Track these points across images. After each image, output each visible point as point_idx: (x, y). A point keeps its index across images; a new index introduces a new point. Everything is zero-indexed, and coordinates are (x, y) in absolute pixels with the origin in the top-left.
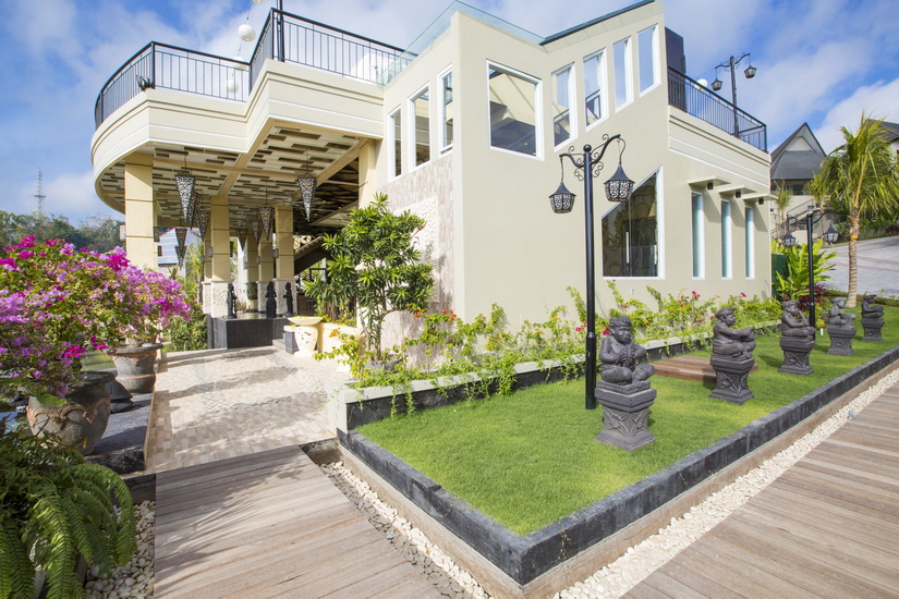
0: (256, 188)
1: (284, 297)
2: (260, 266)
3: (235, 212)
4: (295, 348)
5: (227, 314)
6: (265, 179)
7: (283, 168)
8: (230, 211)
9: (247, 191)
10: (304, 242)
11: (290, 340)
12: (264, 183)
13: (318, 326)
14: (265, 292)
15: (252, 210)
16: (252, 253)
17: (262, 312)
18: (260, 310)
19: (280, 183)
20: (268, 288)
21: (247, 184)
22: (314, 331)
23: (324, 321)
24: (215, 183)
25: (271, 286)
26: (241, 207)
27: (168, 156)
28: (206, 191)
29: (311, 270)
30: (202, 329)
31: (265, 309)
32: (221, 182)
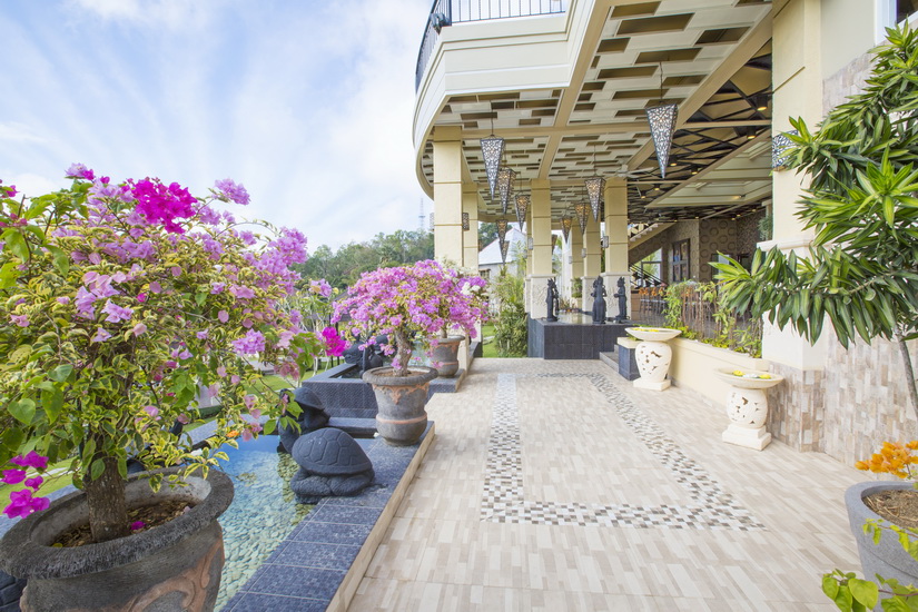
0: (580, 158)
1: (616, 296)
2: (585, 259)
3: (558, 199)
4: (633, 373)
5: (546, 316)
6: (592, 140)
7: (620, 114)
8: (553, 198)
9: (571, 165)
10: (635, 231)
11: (627, 359)
12: (592, 149)
13: (672, 343)
14: (592, 290)
15: (577, 193)
16: (577, 244)
17: (586, 313)
18: (584, 310)
19: (613, 145)
20: (595, 285)
21: (571, 155)
22: (666, 352)
23: (681, 336)
24: (533, 158)
25: (599, 282)
26: (564, 190)
27: (476, 125)
28: (525, 173)
29: (642, 263)
30: (523, 328)
31: (591, 310)
32: (540, 156)
